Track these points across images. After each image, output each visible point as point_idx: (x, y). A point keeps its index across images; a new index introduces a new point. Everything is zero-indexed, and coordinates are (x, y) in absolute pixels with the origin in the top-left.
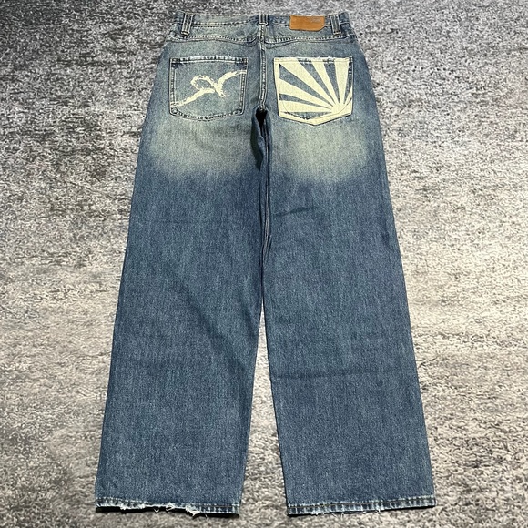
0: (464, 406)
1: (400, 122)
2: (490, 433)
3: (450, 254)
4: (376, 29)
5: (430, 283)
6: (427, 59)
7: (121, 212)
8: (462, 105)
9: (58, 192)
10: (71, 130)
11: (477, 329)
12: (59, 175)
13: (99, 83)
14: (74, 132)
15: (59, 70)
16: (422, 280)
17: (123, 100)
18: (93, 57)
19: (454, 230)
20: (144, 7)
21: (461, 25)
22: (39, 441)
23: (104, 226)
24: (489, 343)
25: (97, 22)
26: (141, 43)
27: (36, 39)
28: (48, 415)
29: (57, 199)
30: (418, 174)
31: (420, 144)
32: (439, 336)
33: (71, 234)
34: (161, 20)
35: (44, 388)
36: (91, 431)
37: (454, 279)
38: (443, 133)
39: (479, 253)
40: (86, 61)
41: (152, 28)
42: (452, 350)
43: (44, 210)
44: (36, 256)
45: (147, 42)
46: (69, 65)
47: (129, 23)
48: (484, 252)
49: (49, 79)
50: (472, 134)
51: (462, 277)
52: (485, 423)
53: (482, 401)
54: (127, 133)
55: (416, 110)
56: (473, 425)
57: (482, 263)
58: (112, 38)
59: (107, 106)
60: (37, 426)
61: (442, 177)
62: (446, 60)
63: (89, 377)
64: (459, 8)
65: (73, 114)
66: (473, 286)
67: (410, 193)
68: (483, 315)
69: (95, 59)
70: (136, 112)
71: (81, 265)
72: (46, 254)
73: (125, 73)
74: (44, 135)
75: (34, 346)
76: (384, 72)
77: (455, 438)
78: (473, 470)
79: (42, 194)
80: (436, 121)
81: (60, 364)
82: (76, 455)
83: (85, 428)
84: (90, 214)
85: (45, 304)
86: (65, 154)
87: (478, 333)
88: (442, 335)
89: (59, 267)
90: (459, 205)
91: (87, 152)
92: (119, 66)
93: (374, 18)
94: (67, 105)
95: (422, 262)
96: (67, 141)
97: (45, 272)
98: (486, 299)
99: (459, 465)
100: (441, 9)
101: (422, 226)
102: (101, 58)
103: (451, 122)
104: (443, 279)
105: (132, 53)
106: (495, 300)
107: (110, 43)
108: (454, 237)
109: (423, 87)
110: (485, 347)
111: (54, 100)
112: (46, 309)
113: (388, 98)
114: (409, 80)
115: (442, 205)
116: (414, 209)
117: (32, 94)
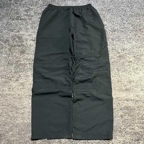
0: (134, 122)
1: (112, 36)
2: (142, 130)
3: (128, 76)
4: (104, 9)
5: (122, 84)
6: (119, 18)
7: (29, 64)
8: (130, 31)
9: (10, 58)
10: (14, 39)
11: (137, 98)
12: (10, 53)
13: (23, 25)
14: (15, 40)
15: (10, 21)
16: (120, 83)
17: (30, 30)
18: (21, 17)
19: (129, 68)
20: (36, 3)
21: (129, 8)
22: (5, 136)
23: (24, 68)
24: (141, 102)
25: (22, 7)
26: (35, 13)
27: (4, 12)
28: (7, 127)
29: (10, 60)
30: (118, 52)
31: (118, 43)
32: (126, 101)
33: (14, 71)
34: (41, 6)
35: (6, 119)
36: (20, 132)
37: (129, 83)
38: (125, 39)
39: (136, 75)
40: (19, 19)
41: (38, 9)
42: (130, 105)
43: (6, 63)
44: (4, 78)
45: (37, 13)
46: (13, 20)
47: (31, 7)
48: (138, 75)
49: (7, 24)
50: (133, 40)
51: (132, 82)
52: (140, 127)
53: (139, 120)
54: (31, 40)
55: (117, 32)
56: (137, 128)
57: (137, 78)
58: (26, 12)
59: (25, 32)
60: (4, 131)
61: (125, 52)
62: (125, 18)
63: (20, 115)
64: (128, 3)
65: (15, 34)
66: (135, 85)
67: (116, 57)
68: (138, 94)
69: (21, 18)
70: (34, 34)
71: (17, 80)
72: (7, 77)
73: (30, 22)
74: (6, 41)
75: (3, 106)
76: (107, 21)
77: (132, 132)
78: (137, 142)
79: (5, 59)
80: (123, 36)
81: (11, 111)
82: (16, 140)
83: (19, 131)
84: (20, 64)
85: (6, 92)
86: (12, 46)
87: (137, 99)
88: (126, 100)
89: (11, 81)
90: (130, 61)
91: (19, 46)
92: (28, 20)
93: (104, 6)
94: (13, 32)
95: (120, 78)
96: (13, 42)
97: (6, 83)
98: (139, 89)
99: (133, 140)
100: (123, 3)
101: (119, 67)
102: (23, 18)
103: (127, 36)
104: (126, 83)
105: (33, 16)
106: (142, 89)
107: (26, 13)
108: (129, 70)
109: (118, 26)
110: (139, 104)
111: (9, 30)
112: (7, 94)
113: (108, 29)
114: (114, 24)
115: (125, 61)
116: (117, 62)
117: (2, 28)
